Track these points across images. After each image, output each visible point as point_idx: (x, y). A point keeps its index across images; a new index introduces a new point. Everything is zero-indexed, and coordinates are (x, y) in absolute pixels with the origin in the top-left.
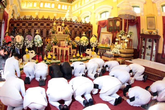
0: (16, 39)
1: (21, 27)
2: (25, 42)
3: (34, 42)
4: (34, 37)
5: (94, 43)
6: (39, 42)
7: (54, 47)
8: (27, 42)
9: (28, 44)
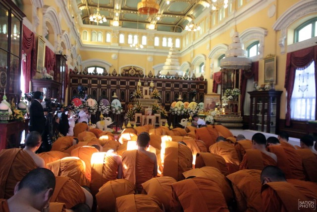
0: (87, 103)
1: (90, 86)
3: (111, 107)
5: (193, 110)
6: (117, 108)
7: (137, 115)
8: (102, 107)
9: (103, 110)
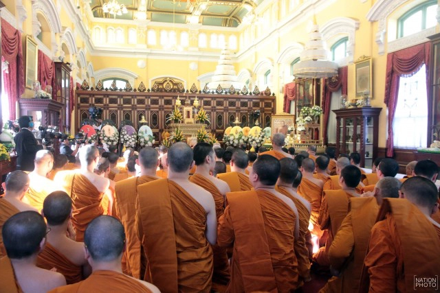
0: (104, 131)
1: (106, 107)
2: (122, 136)
3: (138, 137)
4: (139, 129)
5: (256, 138)
6: (147, 138)
8: (125, 137)
9: (127, 141)
